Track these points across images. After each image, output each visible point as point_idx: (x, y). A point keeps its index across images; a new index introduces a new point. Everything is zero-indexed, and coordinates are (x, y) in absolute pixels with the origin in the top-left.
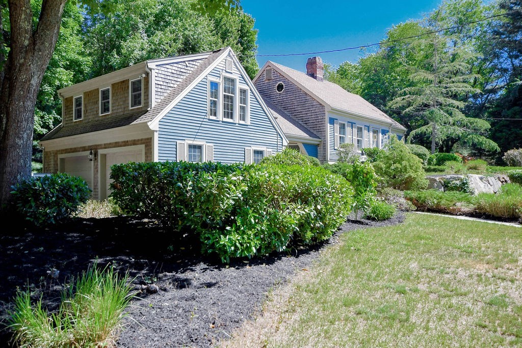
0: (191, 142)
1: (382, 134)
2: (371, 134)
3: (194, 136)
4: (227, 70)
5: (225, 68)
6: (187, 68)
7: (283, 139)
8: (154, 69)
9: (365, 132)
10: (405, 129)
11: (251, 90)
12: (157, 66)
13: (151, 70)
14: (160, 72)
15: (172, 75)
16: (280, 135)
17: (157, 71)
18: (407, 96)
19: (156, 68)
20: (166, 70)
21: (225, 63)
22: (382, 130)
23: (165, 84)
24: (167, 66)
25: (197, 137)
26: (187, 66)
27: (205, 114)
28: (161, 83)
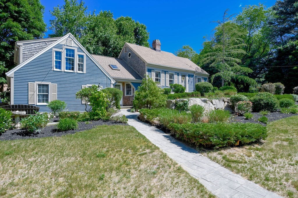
0: (40, 83)
1: (189, 77)
2: (180, 77)
3: (43, 80)
4: (68, 45)
5: (67, 44)
6: (46, 45)
7: (112, 80)
8: (22, 46)
9: (176, 76)
10: (208, 74)
11: (86, 55)
12: (23, 44)
13: (19, 46)
14: (27, 47)
15: (35, 49)
16: (109, 78)
17: (24, 47)
18: (209, 57)
19: (23, 45)
20: (30, 46)
21: (67, 41)
22: (188, 75)
23: (29, 53)
24: (32, 44)
25: (44, 80)
26: (46, 44)
27: (51, 68)
28: (27, 53)
